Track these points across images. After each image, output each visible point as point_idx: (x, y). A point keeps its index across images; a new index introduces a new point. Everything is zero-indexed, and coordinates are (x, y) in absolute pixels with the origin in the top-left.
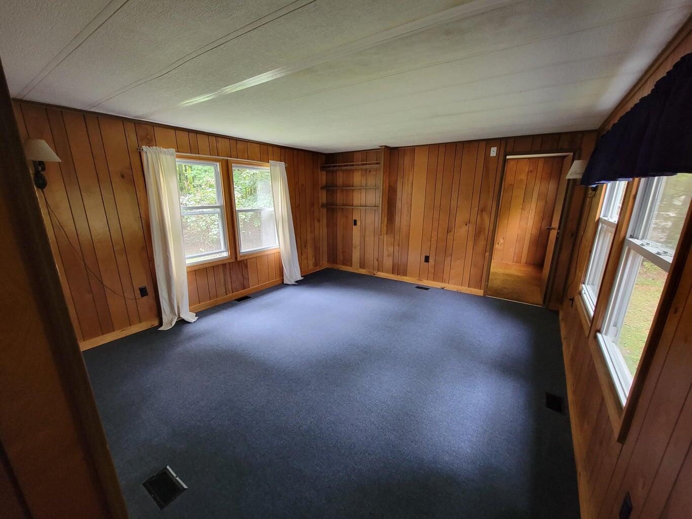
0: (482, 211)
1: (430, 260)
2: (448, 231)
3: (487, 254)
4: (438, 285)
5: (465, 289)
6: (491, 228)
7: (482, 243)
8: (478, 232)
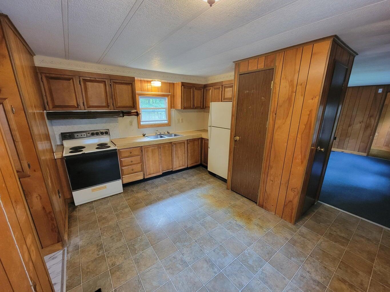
0: (371, 117)
1: (337, 139)
2: (350, 126)
3: (371, 137)
4: (340, 150)
5: (356, 153)
6: (375, 125)
7: (369, 132)
8: (367, 127)
